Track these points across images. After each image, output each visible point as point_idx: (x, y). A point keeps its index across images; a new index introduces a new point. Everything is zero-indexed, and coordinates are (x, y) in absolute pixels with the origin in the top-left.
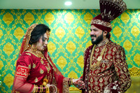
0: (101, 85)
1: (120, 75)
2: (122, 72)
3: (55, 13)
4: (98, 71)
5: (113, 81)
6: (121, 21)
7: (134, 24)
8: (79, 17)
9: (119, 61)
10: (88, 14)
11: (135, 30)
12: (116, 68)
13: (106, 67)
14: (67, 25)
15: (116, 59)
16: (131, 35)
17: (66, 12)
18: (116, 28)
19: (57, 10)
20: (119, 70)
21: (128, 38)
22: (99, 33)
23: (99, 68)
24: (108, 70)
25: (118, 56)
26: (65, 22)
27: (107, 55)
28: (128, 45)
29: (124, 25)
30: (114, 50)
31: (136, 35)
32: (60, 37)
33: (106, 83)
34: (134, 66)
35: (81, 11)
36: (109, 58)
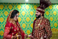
0: (40, 36)
1: (47, 31)
2: (48, 30)
3: (21, 5)
4: (38, 30)
5: (45, 34)
7: (54, 10)
8: (31, 6)
9: (47, 26)
10: (35, 5)
11: (55, 12)
12: (46, 28)
13: (42, 28)
14: (26, 10)
15: (46, 25)
16: (53, 14)
17: (26, 4)
18: (47, 11)
19: (22, 4)
20: (47, 29)
21: (52, 16)
22: (39, 13)
23: (39, 29)
24: (43, 29)
25: (47, 24)
26: (25, 9)
27: (42, 23)
29: (50, 10)
30: (45, 21)
31: (55, 15)
32: (23, 15)
33: (42, 35)
34: (54, 28)
35: (32, 4)
36: (43, 24)
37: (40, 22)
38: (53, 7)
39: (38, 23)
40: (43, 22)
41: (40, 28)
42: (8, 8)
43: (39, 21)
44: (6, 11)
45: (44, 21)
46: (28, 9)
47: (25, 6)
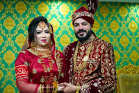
3: (50, 4)
6: (119, 15)
7: (132, 19)
9: (107, 61)
12: (102, 69)
14: (62, 17)
16: (129, 30)
18: (114, 22)
26: (60, 13)
28: (125, 40)
29: (121, 19)
31: (133, 31)
34: (130, 64)
36: (97, 58)
37: (88, 52)
38: (129, 11)
39: (82, 54)
40: (97, 50)
41: (88, 68)
42: (16, 12)
43: (86, 50)
44: (9, 18)
45: (100, 48)
46: (65, 14)
47: (58, 7)
